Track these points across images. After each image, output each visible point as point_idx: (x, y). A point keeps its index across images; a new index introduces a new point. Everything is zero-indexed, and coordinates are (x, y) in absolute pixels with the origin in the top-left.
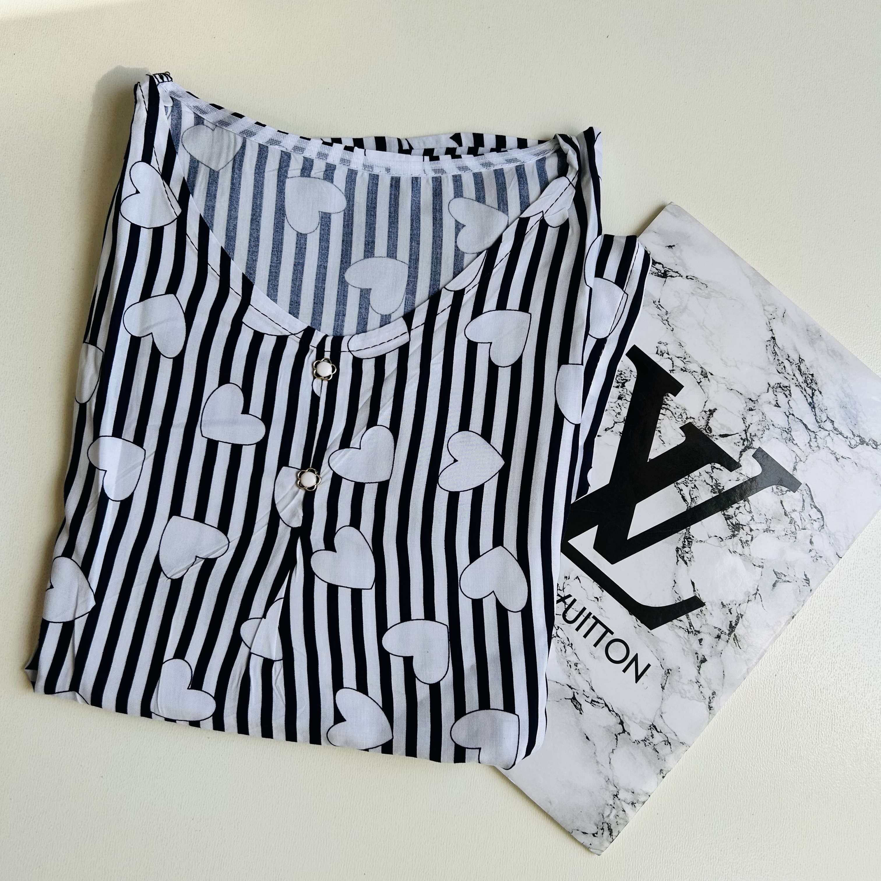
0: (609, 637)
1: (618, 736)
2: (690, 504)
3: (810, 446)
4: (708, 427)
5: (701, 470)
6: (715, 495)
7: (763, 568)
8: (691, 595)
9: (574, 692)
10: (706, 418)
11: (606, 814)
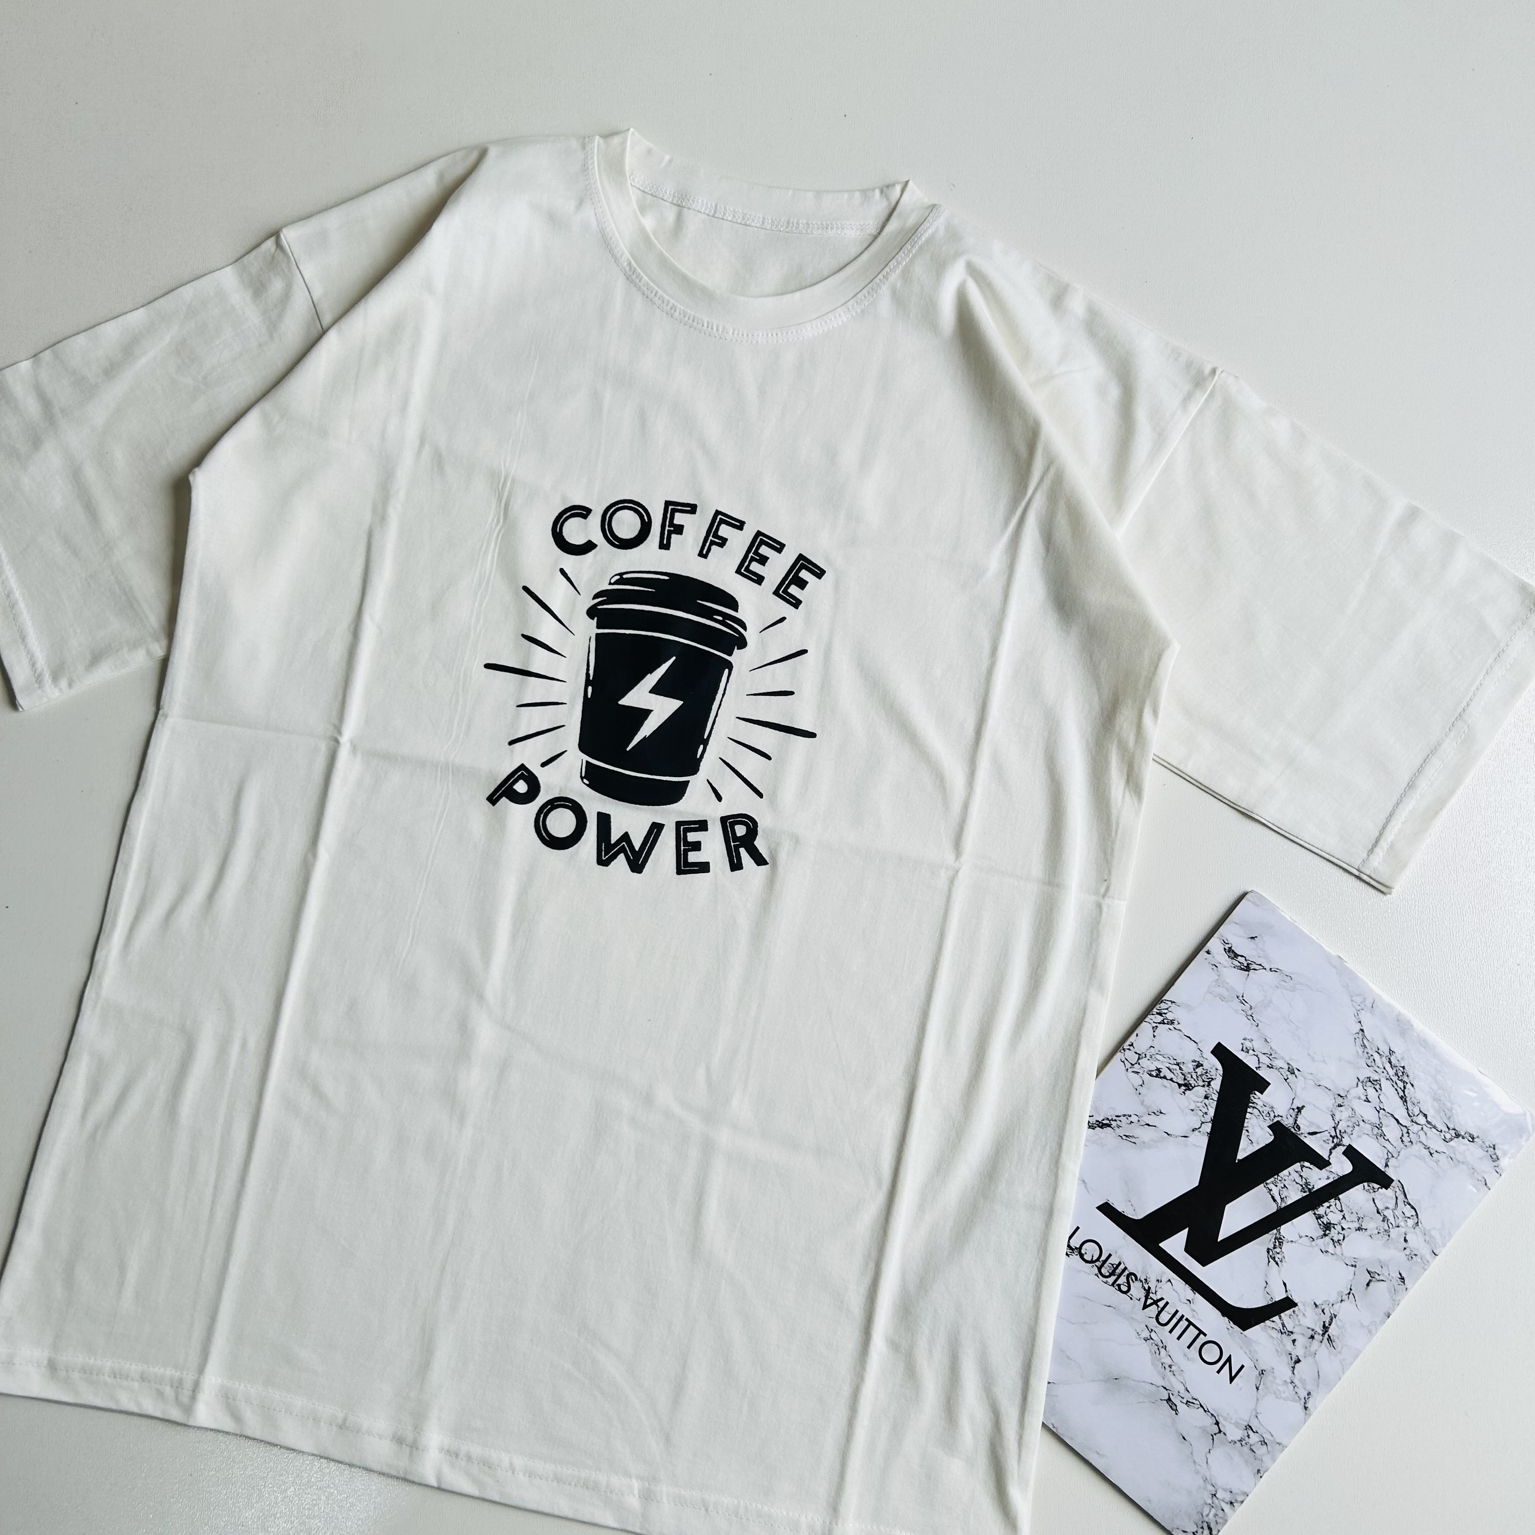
0: (1202, 1339)
1: (1214, 1436)
2: (1279, 1205)
3: (1402, 1141)
4: (1296, 1125)
5: (1291, 1169)
6: (1305, 1194)
7: (1355, 1266)
9: (1169, 1394)
10: (1294, 1116)
11: (1204, 1515)
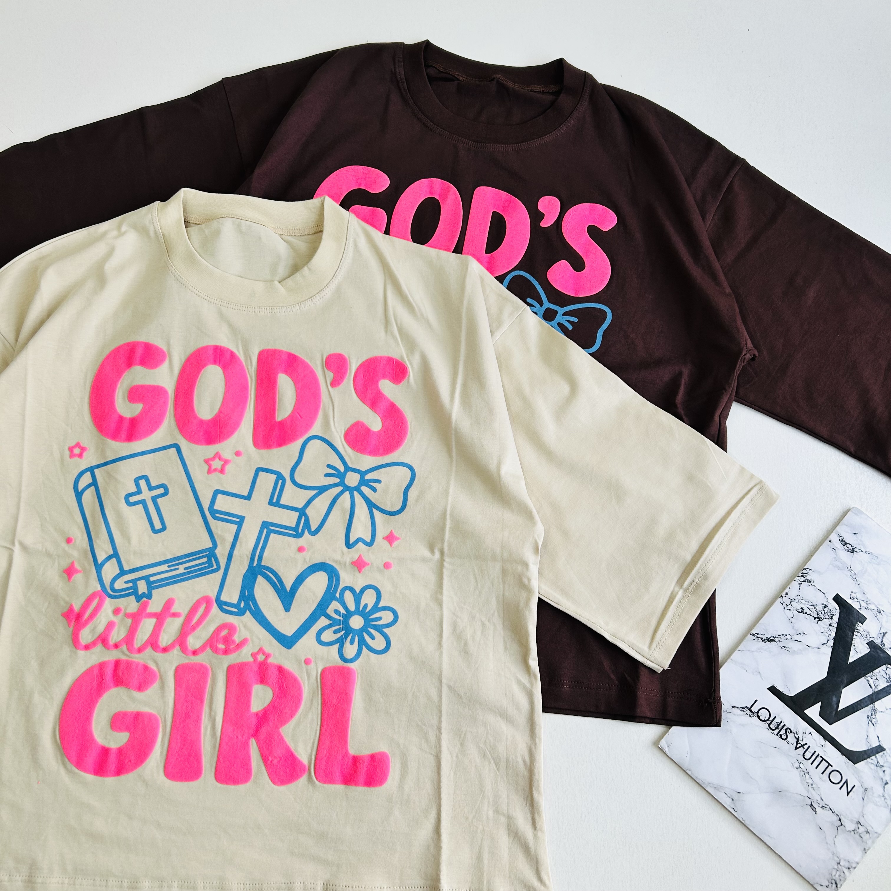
0: (830, 769)
1: (839, 828)
2: (874, 690)
4: (882, 643)
5: (880, 669)
6: (888, 684)
8: (878, 744)
9: (811, 801)
10: (881, 638)
11: (833, 875)
